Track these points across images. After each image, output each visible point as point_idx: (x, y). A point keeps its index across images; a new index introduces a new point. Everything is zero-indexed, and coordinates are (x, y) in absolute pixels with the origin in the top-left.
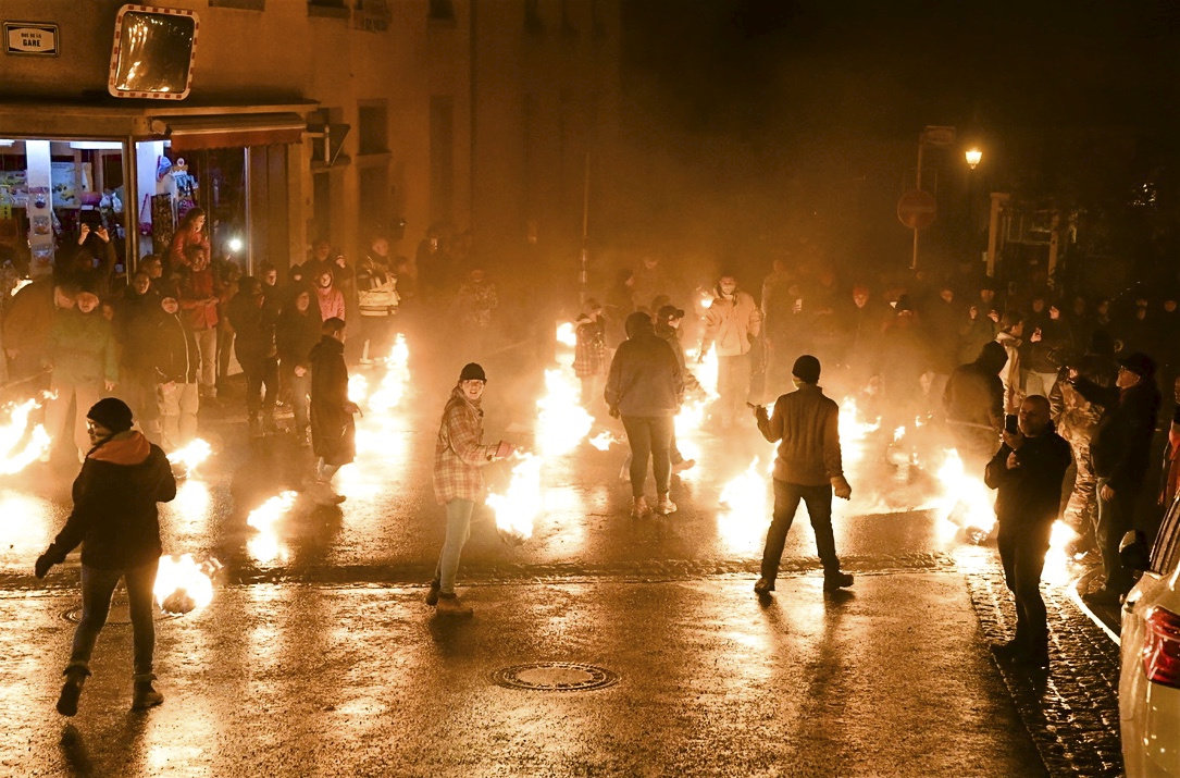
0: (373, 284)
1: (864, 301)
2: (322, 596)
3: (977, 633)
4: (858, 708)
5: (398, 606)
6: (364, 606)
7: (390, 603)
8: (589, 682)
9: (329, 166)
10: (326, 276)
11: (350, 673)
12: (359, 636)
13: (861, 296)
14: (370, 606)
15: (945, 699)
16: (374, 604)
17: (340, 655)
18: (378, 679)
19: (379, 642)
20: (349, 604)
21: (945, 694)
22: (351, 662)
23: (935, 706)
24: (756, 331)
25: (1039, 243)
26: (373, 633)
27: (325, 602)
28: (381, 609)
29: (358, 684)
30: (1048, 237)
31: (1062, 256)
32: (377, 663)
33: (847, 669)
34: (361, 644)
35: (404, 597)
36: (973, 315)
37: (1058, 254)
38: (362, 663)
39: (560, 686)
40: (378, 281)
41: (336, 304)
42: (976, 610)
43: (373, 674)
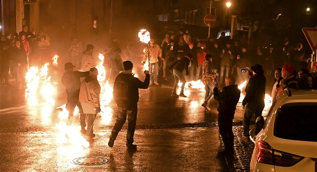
0: (41, 40)
1: (192, 47)
2: (20, 136)
3: (220, 147)
4: (182, 169)
5: (44, 139)
6: (33, 139)
7: (42, 138)
8: (101, 162)
9: (29, 2)
10: (23, 36)
11: (26, 161)
12: (31, 149)
13: (191, 45)
14: (35, 139)
15: (208, 167)
16: (37, 139)
17: (24, 155)
18: (35, 162)
19: (36, 150)
20: (29, 139)
21: (208, 165)
22: (27, 157)
23: (205, 168)
24: (160, 56)
25: (246, 31)
26: (35, 148)
27: (21, 138)
28: (39, 140)
29: (28, 164)
30: (248, 29)
31: (252, 35)
32: (35, 157)
33: (180, 157)
34: (31, 151)
35: (47, 137)
36: (224, 52)
37: (251, 34)
38: (30, 157)
39: (92, 163)
40: (43, 39)
41: (27, 45)
42: (220, 139)
43: (34, 161)
